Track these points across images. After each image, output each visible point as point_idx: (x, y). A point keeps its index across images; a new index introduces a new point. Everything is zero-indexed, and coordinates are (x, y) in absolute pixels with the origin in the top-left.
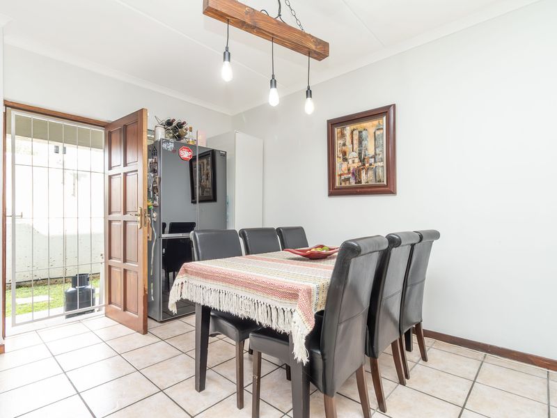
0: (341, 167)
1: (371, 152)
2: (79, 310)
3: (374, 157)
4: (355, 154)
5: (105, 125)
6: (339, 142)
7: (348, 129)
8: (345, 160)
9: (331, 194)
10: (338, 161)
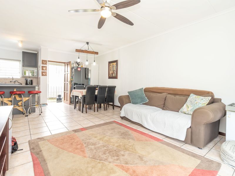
0: (110, 72)
1: (114, 69)
2: (59, 101)
3: (115, 71)
4: (112, 70)
5: (64, 63)
6: (110, 67)
7: (111, 64)
8: (111, 71)
9: (109, 78)
10: (110, 71)
